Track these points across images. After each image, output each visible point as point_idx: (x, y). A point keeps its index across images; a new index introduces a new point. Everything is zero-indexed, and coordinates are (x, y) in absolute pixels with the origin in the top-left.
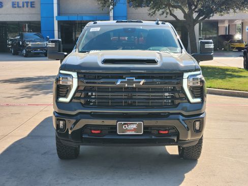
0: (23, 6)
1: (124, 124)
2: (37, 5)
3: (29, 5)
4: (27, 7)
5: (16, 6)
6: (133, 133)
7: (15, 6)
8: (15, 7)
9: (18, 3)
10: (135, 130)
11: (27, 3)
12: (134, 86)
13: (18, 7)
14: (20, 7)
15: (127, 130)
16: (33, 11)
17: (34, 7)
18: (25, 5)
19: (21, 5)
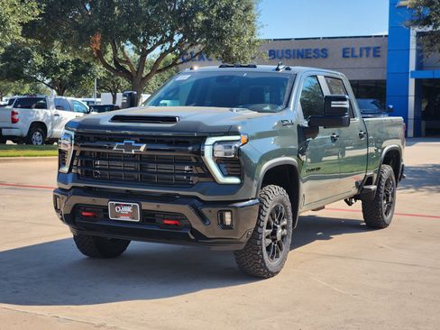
0: (361, 55)
1: (117, 205)
2: (384, 53)
3: (371, 52)
4: (367, 56)
5: (350, 55)
6: (128, 219)
7: (347, 55)
8: (348, 57)
9: (353, 49)
10: (129, 214)
11: (368, 49)
12: (133, 152)
13: (353, 56)
14: (356, 57)
15: (120, 214)
16: (377, 62)
17: (379, 56)
18: (364, 52)
19: (357, 53)
